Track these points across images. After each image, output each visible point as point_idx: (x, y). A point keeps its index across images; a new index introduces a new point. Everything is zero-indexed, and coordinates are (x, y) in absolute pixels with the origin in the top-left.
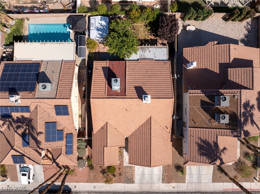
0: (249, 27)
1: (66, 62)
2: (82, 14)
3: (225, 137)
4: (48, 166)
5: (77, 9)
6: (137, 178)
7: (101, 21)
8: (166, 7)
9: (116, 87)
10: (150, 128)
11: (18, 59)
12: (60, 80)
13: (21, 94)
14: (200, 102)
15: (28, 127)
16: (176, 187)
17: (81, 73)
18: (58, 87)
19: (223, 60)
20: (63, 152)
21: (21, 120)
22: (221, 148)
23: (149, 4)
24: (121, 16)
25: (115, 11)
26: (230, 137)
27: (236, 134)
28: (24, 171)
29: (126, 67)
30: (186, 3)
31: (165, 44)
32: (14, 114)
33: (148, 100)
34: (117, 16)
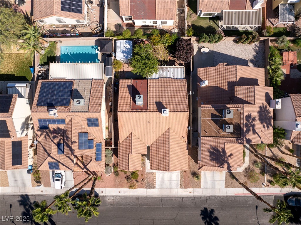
0: (257, 48)
1: (96, 80)
2: (109, 38)
3: (231, 144)
4: (78, 173)
5: (105, 33)
6: (157, 184)
7: (126, 44)
8: (183, 31)
9: (140, 102)
10: (169, 138)
11: (53, 78)
12: (91, 96)
13: (58, 108)
14: (210, 115)
15: (62, 138)
16: (192, 192)
17: (107, 90)
18: (89, 102)
19: (231, 79)
20: (93, 159)
21: (57, 131)
22: (228, 153)
23: (168, 28)
24: (143, 39)
25: (138, 36)
26: (235, 144)
27: (240, 141)
28: (58, 177)
29: (147, 85)
30: (202, 27)
31: (182, 64)
32: (51, 126)
33: (167, 113)
34: (140, 40)
